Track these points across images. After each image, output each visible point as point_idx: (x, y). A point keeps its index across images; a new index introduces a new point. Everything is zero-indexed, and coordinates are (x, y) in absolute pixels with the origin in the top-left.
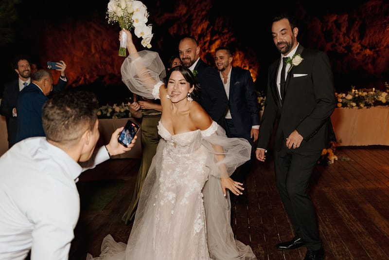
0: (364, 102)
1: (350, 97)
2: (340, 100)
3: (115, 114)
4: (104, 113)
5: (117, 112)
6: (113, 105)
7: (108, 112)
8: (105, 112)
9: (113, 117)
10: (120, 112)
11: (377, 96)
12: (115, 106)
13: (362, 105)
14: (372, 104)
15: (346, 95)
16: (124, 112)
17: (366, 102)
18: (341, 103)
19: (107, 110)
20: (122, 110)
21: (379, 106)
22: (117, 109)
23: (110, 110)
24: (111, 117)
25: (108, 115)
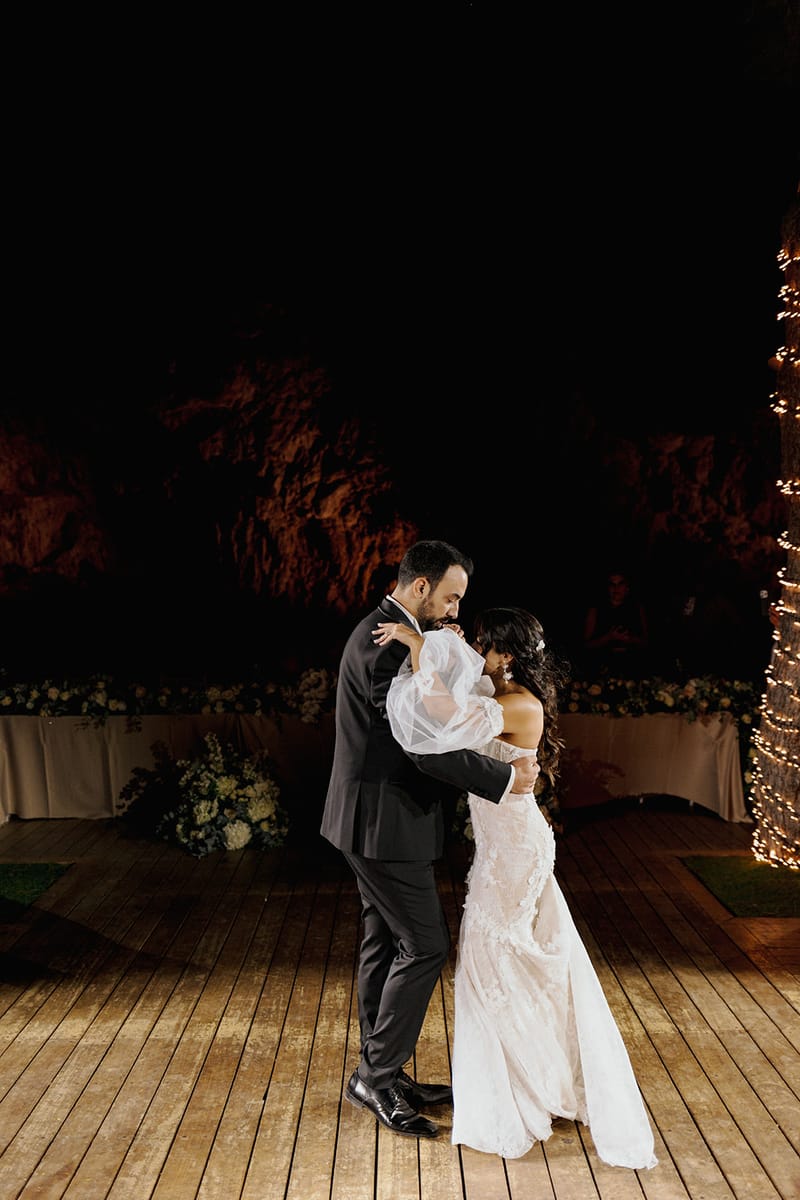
0: (625, 703)
1: (596, 690)
2: (575, 696)
3: (46, 705)
4: (19, 702)
5: (51, 700)
6: (44, 683)
7: (29, 698)
8: (20, 700)
9: (43, 713)
10: (59, 698)
11: (656, 692)
12: (47, 685)
13: (621, 710)
14: (644, 709)
15: (589, 686)
16: (70, 700)
17: (630, 703)
18: (578, 702)
19: (27, 696)
20: (65, 697)
21: (662, 714)
22: (53, 693)
23: (35, 694)
24: (35, 712)
25: (30, 705)
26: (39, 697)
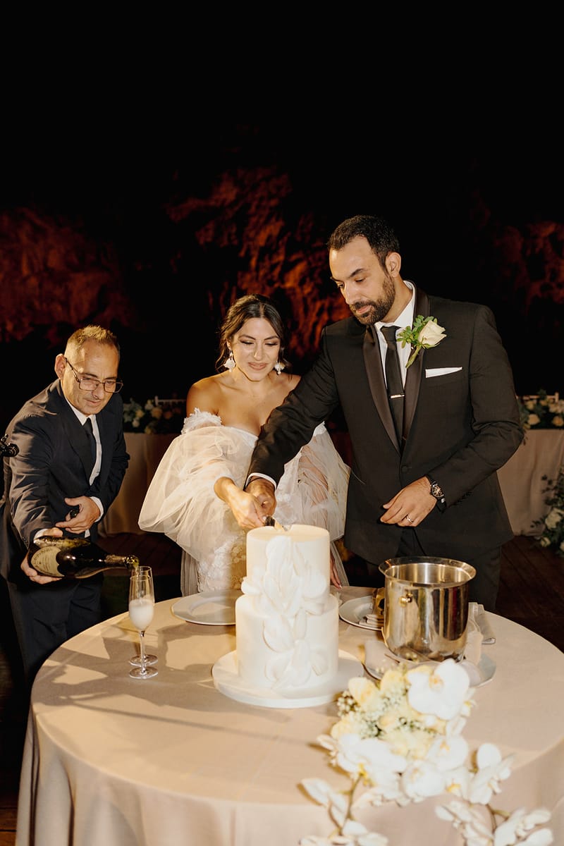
3: (152, 424)
5: (155, 419)
6: (146, 402)
7: (134, 416)
8: (128, 418)
9: (148, 431)
10: (162, 417)
12: (149, 406)
19: (132, 413)
20: (168, 416)
22: (156, 412)
23: (140, 414)
24: (140, 430)
25: (135, 424)
26: (144, 416)
